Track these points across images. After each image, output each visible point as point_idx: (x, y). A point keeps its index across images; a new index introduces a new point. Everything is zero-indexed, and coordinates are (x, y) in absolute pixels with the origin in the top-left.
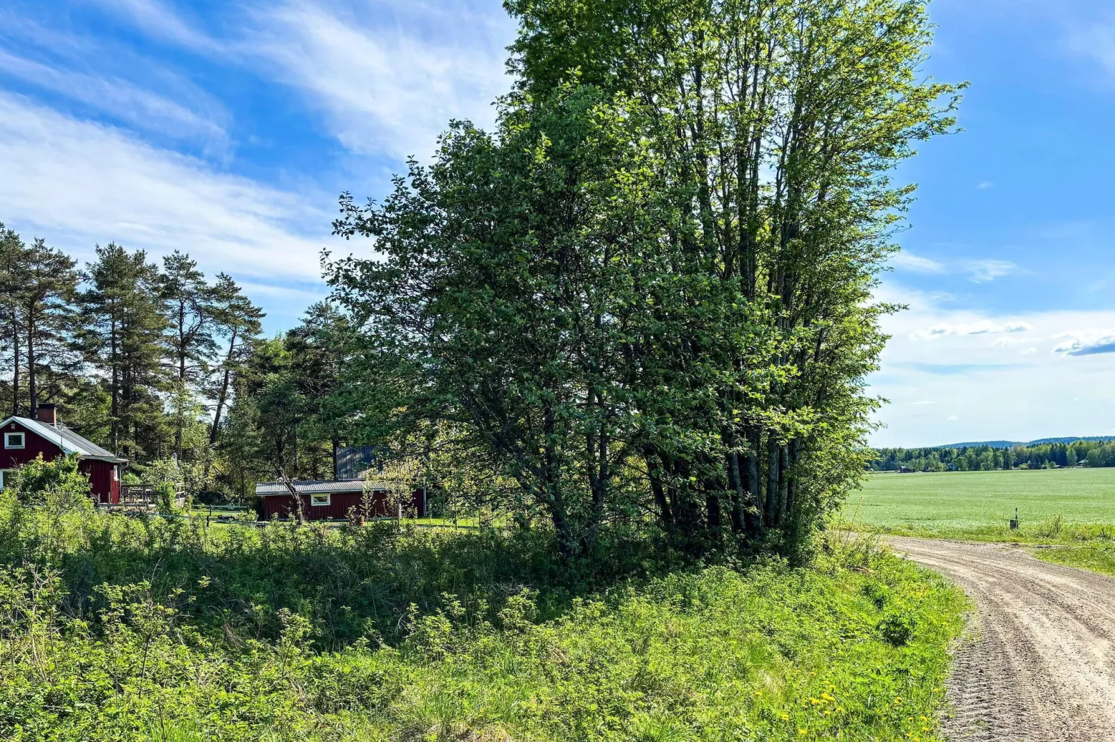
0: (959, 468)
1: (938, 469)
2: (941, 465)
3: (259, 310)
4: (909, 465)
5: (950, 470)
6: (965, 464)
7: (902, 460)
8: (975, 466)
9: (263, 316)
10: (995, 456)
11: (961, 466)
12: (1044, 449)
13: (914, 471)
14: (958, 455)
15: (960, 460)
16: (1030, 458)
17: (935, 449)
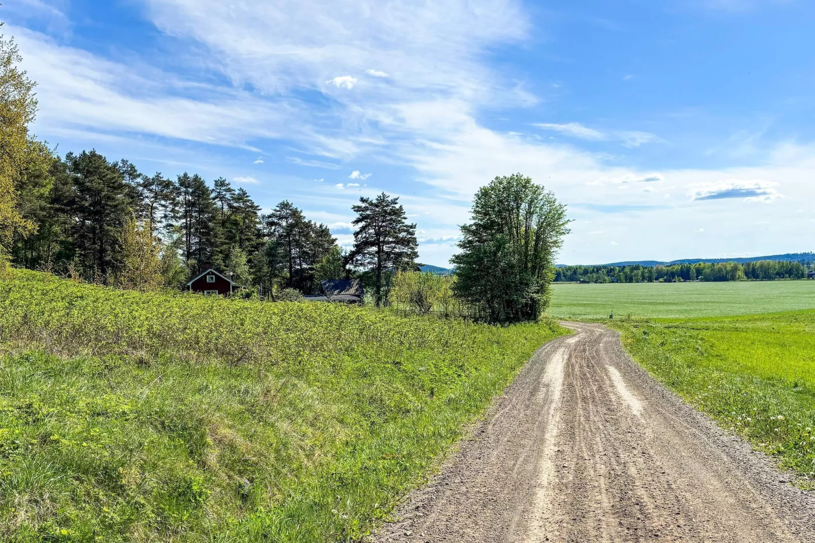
0: (618, 280)
1: (604, 281)
2: (606, 278)
3: (258, 206)
4: (585, 278)
5: (613, 282)
6: (623, 277)
7: (581, 274)
8: (629, 279)
9: (260, 210)
10: (643, 273)
11: (620, 280)
12: (676, 268)
13: (588, 282)
14: (619, 272)
15: (620, 275)
16: (666, 274)
17: (604, 267)
